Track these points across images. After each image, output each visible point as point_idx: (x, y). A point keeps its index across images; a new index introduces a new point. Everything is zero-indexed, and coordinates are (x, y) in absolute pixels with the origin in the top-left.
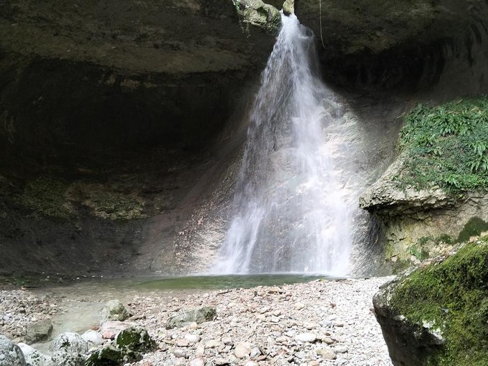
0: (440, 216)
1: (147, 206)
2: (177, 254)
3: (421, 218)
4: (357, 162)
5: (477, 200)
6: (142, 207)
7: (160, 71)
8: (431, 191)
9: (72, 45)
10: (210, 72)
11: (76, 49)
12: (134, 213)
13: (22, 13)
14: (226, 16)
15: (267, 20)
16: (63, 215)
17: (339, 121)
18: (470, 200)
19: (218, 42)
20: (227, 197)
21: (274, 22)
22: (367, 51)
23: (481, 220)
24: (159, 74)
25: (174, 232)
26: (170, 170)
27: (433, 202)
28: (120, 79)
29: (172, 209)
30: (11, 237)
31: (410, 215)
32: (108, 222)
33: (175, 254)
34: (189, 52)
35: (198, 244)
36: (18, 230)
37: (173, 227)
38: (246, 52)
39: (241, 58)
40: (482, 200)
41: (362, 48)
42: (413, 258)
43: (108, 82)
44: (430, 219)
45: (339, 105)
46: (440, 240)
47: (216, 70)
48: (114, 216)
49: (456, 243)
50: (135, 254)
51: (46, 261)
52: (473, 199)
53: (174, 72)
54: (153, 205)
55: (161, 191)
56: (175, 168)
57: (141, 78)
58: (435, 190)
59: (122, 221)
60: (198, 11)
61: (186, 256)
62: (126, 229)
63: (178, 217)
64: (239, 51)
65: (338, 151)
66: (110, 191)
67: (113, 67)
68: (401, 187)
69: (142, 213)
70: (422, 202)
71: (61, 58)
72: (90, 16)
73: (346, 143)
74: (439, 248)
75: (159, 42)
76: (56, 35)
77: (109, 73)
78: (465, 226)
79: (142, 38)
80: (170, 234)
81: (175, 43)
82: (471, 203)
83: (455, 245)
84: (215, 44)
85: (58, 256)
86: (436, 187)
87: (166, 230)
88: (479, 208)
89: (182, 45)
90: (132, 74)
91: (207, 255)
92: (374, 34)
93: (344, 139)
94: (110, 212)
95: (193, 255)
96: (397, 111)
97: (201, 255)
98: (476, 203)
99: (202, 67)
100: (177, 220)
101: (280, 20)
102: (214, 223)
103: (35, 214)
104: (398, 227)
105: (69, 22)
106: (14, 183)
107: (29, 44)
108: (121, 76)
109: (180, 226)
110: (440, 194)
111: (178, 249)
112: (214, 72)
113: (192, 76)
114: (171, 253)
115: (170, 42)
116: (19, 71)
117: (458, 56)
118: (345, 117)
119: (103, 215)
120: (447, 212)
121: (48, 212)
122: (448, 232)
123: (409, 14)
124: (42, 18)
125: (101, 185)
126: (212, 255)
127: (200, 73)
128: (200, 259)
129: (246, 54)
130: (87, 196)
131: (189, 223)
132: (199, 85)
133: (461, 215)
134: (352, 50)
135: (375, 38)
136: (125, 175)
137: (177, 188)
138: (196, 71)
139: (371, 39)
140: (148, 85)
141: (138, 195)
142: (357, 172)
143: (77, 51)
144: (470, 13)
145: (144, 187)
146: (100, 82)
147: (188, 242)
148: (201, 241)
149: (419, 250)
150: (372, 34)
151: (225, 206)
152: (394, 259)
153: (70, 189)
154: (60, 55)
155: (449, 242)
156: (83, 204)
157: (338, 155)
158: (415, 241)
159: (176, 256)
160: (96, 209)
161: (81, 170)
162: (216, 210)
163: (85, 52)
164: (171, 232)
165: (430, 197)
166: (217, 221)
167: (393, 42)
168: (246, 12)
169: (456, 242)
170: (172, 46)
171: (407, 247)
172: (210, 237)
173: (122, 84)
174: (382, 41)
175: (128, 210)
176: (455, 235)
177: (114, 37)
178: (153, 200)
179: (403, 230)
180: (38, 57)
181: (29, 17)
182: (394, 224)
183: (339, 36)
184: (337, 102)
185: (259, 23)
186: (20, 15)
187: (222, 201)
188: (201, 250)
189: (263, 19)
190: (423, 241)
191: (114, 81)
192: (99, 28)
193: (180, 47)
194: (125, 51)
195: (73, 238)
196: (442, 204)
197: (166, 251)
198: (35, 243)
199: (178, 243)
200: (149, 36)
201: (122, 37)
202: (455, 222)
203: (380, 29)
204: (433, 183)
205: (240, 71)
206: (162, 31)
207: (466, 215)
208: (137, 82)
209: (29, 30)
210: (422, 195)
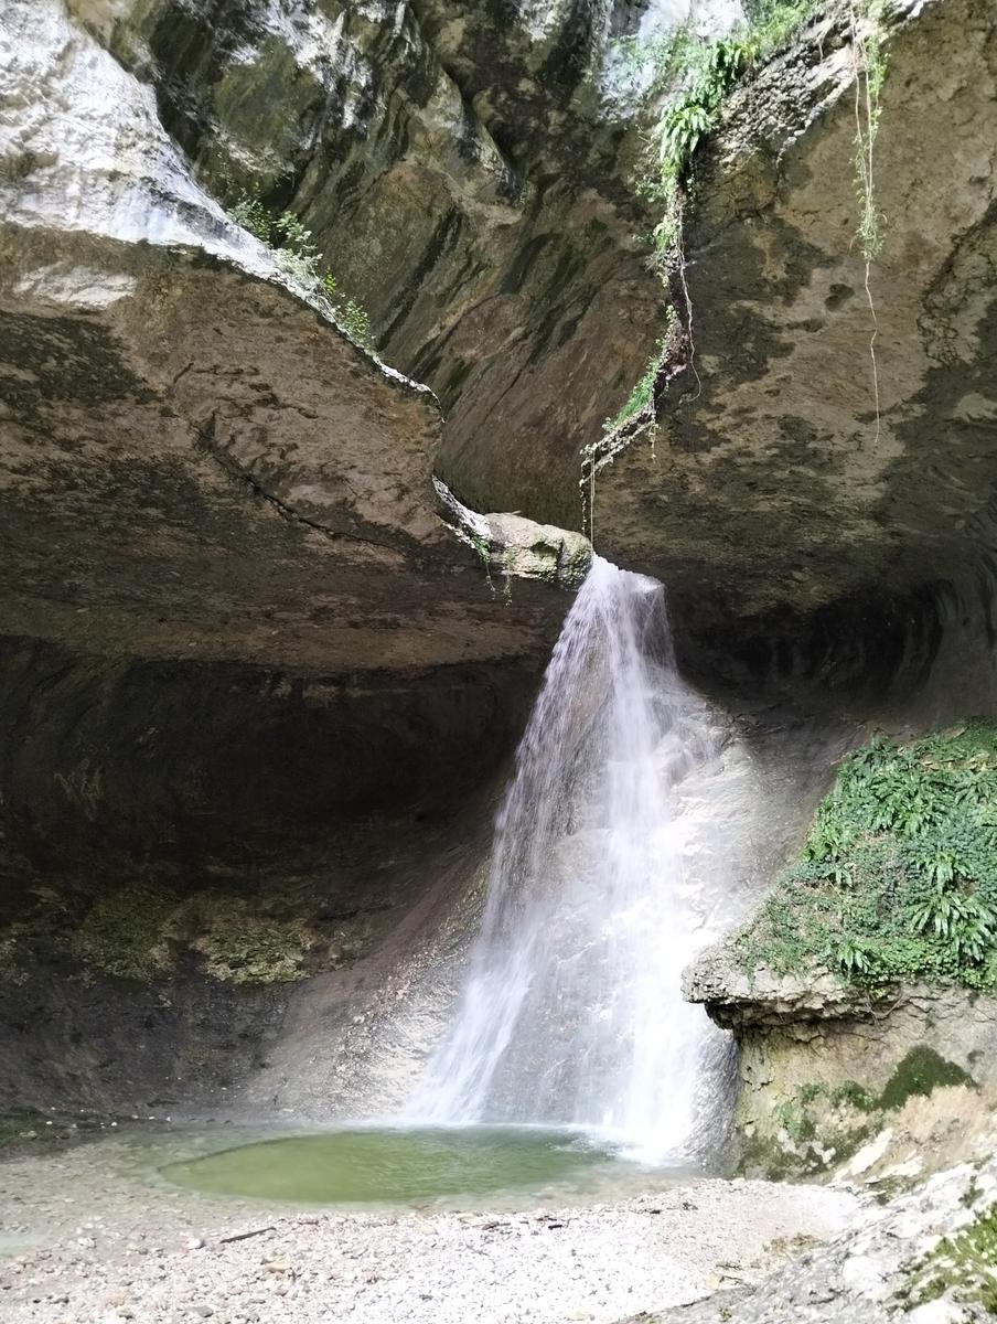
0: (844, 1037)
1: (316, 950)
2: (339, 1069)
3: (804, 1038)
4: (735, 867)
5: (925, 1005)
6: (304, 952)
7: (373, 665)
8: (809, 980)
9: (197, 635)
10: (470, 661)
11: (205, 640)
12: (283, 967)
13: (87, 592)
14: (462, 569)
15: (558, 564)
16: (141, 974)
17: (710, 767)
18: (908, 1003)
19: (469, 610)
20: (465, 935)
21: (575, 566)
22: (784, 609)
23: (937, 1055)
24: (374, 673)
25: (344, 1015)
26: (382, 866)
27: (817, 1004)
28: (299, 685)
29: (363, 957)
30: (21, 1027)
31: (780, 1027)
32: (228, 988)
33: (334, 1068)
34: (421, 629)
35: (389, 1047)
36: (40, 1009)
37: (345, 1003)
38: (532, 622)
39: (525, 634)
40: (937, 1005)
41: (772, 604)
42: (782, 1135)
43: (279, 692)
44: (821, 1041)
45: (715, 732)
46: (841, 1097)
47: (482, 658)
48: (242, 975)
49: (875, 1108)
50: (259, 1064)
51: (74, 1077)
52: (916, 1002)
53: (401, 666)
54: (326, 950)
55: (352, 914)
56: (392, 862)
57: (340, 680)
58: (817, 978)
59: (254, 987)
60: (402, 565)
61: (356, 1074)
62: (256, 1005)
63: (361, 981)
64: (517, 622)
65: (697, 839)
66: (255, 915)
67: (283, 665)
68: (744, 964)
69: (299, 966)
70: (792, 1003)
71: (181, 657)
72: (210, 588)
73: (717, 821)
74: (837, 1117)
75: (357, 617)
76: (161, 621)
77: (278, 676)
78: (900, 1066)
79: (320, 614)
80: (337, 1020)
81: (389, 616)
82: (910, 1009)
83: (874, 1113)
84: (465, 613)
85: (104, 1065)
86: (820, 971)
87: (330, 1011)
88: (930, 1024)
89: (402, 619)
90: (322, 675)
91: (402, 1072)
92: (790, 577)
93: (715, 810)
94: (235, 965)
95: (373, 1071)
96: (836, 746)
97: (390, 1074)
98: (922, 1010)
99: (454, 655)
100: (357, 988)
101: (588, 560)
102: (430, 998)
103: (86, 976)
104: (757, 1050)
105: (176, 599)
106: (70, 905)
107: (117, 640)
108: (301, 680)
109: (359, 1003)
110: (829, 988)
111: (344, 1057)
112: (478, 662)
113: (436, 672)
114: (326, 1066)
115: (377, 617)
116: (108, 687)
117: (966, 622)
118: (725, 757)
119: (222, 972)
120: (859, 1029)
121: (112, 968)
122: (861, 1080)
123: (842, 539)
124: (125, 597)
125: (242, 902)
126: (414, 1073)
127: (452, 665)
128: (384, 1082)
129: (533, 628)
130: (207, 927)
131: (379, 995)
132: (453, 687)
133: (892, 1037)
134: (752, 608)
135: (794, 584)
136: (293, 879)
137: (386, 907)
138: (441, 662)
139: (786, 587)
140: (355, 693)
141: (306, 925)
142: (734, 890)
143: (207, 643)
144: (965, 535)
145: (323, 905)
146: (263, 692)
147: (368, 1042)
148: (397, 1038)
149: (797, 1117)
150: (786, 578)
151: (458, 958)
152: (749, 1131)
153: (178, 914)
154: (179, 653)
155: (859, 1104)
156: (191, 946)
157: (696, 848)
158: (792, 1092)
159: (335, 1074)
160: (213, 958)
161: (211, 868)
162: (440, 968)
163: (224, 644)
164: (337, 1016)
165: (807, 994)
166: (437, 991)
167: (835, 590)
168: (505, 556)
169: (878, 1104)
170: (383, 622)
171: (773, 1104)
172: (415, 1029)
173: (305, 694)
174: (811, 591)
175: (272, 961)
176: (877, 1087)
177: (268, 615)
178: (330, 935)
179: (767, 1062)
180: (139, 659)
181: (103, 597)
182: (752, 1042)
183: (718, 584)
184: (712, 723)
185: (537, 573)
186: (85, 596)
187: (456, 944)
188: (391, 1061)
189: (548, 564)
190: (809, 1094)
191: (290, 689)
192: (235, 604)
193: (401, 622)
194: (298, 637)
195: (149, 1025)
196: (841, 1010)
197: (318, 1059)
198: (67, 1038)
199: (346, 1043)
200: (332, 610)
201: (284, 615)
202: (878, 1054)
203: (799, 568)
204: (815, 959)
205: (527, 657)
206: (353, 601)
207: (902, 1038)
208: (333, 689)
209: (111, 617)
210: (788, 988)
